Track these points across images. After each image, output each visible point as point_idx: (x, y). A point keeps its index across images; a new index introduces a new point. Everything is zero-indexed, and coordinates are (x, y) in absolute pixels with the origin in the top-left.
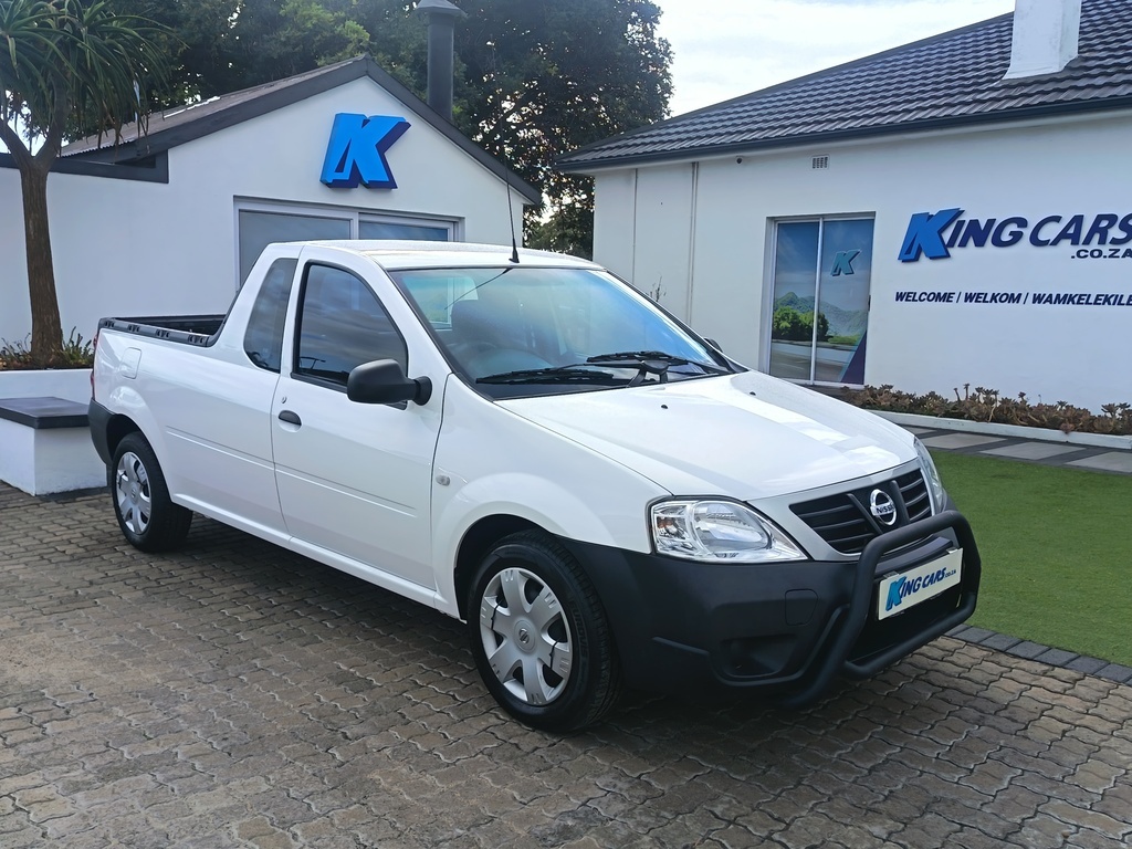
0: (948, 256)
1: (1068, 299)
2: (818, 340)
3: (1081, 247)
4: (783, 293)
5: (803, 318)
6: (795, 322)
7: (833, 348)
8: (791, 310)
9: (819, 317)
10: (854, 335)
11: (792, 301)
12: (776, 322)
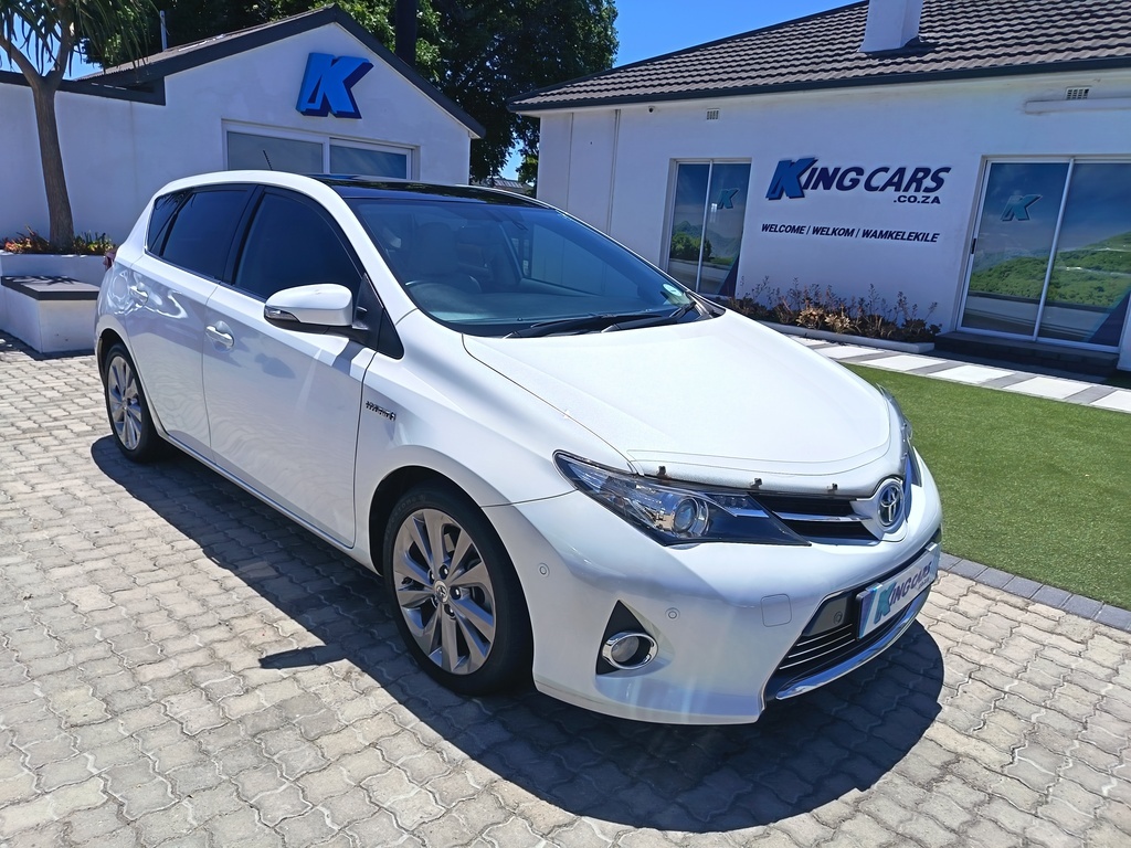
0: (803, 196)
1: (889, 235)
2: (703, 260)
3: (901, 193)
4: (680, 222)
5: (693, 241)
6: (688, 246)
7: (714, 267)
8: (686, 235)
9: (705, 242)
10: (729, 257)
11: (686, 228)
12: (673, 245)
